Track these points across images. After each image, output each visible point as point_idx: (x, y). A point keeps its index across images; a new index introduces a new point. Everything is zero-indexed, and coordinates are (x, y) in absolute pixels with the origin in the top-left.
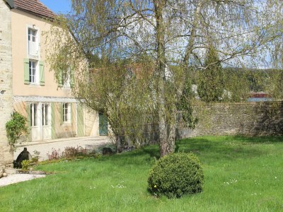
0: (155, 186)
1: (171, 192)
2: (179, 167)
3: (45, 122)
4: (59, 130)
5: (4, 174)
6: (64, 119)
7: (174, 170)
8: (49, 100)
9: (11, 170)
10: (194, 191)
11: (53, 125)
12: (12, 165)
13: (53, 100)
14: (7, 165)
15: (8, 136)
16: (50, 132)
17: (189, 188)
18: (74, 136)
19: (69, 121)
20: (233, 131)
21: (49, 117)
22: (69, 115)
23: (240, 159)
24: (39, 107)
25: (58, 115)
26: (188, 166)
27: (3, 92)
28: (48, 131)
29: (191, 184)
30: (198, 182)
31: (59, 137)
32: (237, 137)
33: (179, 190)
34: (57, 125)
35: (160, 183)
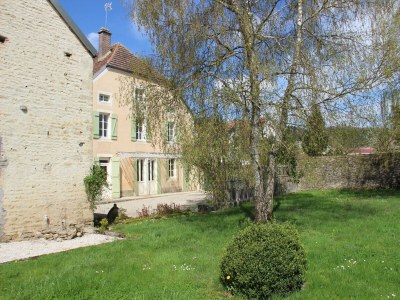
0: (228, 278)
1: (252, 288)
2: (266, 249)
3: (151, 177)
4: (165, 185)
5: (79, 234)
6: (170, 174)
7: (257, 254)
8: (155, 156)
9: (90, 229)
10: (290, 288)
11: (159, 180)
12: (92, 223)
13: (158, 156)
14: (86, 223)
15: (87, 192)
16: (156, 186)
17: (282, 283)
18: (180, 190)
19: (175, 177)
20: (338, 185)
21: (156, 172)
22: (175, 171)
23: (352, 220)
24: (146, 163)
25: (164, 171)
26: (281, 247)
27: (81, 144)
28: (154, 185)
29: (285, 277)
30: (297, 273)
31: (166, 192)
32: (343, 191)
33: (264, 288)
34: (163, 180)
35: (235, 273)
